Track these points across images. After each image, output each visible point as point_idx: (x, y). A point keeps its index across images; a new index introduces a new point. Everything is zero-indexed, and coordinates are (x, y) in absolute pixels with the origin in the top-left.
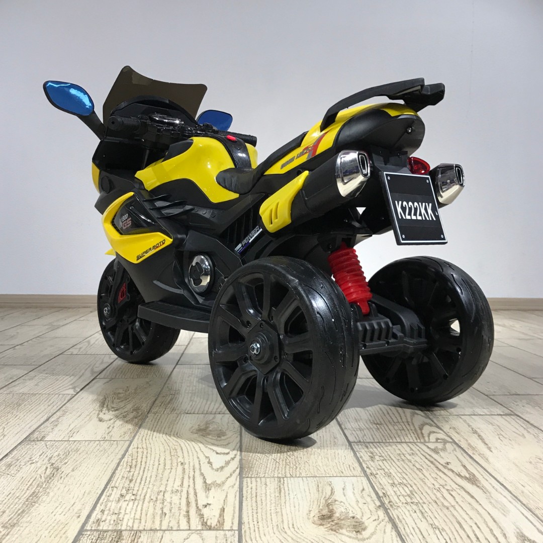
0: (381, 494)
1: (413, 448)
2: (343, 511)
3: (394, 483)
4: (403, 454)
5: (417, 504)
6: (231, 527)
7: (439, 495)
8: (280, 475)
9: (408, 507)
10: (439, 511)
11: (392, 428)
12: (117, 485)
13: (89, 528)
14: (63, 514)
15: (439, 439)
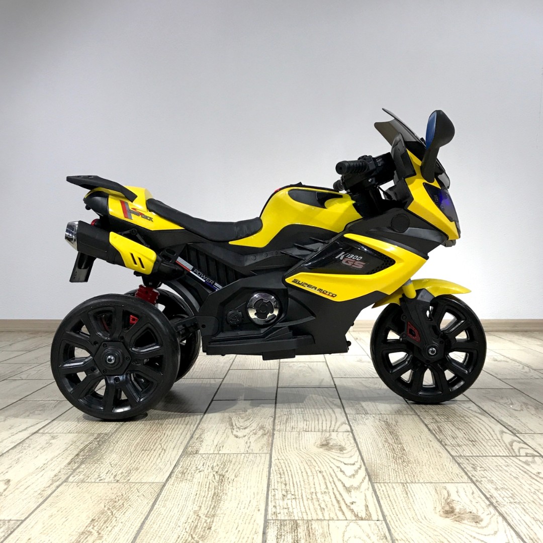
0: (489, 496)
1: (507, 461)
2: (462, 508)
3: (497, 488)
4: (500, 466)
5: (519, 503)
6: (378, 518)
7: (535, 497)
8: (402, 481)
9: (512, 505)
10: (538, 508)
11: (485, 444)
12: (276, 487)
13: (270, 518)
14: (246, 508)
15: (528, 454)
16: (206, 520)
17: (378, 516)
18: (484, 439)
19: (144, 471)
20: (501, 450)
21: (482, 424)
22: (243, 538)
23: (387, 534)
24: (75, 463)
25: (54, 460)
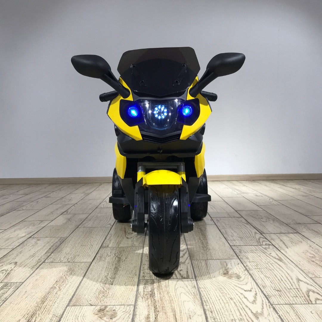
0: (245, 266)
1: (256, 247)
2: (232, 272)
3: (250, 261)
4: (253, 250)
5: (259, 269)
7: (267, 265)
8: (205, 259)
9: (256, 270)
10: (268, 271)
11: (247, 240)
12: (145, 263)
13: (141, 279)
14: (130, 274)
15: (266, 244)
16: (111, 280)
17: (192, 276)
18: (247, 237)
19: (82, 256)
20: (254, 243)
21: (247, 229)
22: (128, 289)
23: (196, 285)
24: (49, 253)
25: (39, 251)
